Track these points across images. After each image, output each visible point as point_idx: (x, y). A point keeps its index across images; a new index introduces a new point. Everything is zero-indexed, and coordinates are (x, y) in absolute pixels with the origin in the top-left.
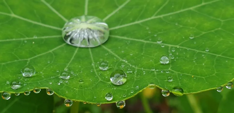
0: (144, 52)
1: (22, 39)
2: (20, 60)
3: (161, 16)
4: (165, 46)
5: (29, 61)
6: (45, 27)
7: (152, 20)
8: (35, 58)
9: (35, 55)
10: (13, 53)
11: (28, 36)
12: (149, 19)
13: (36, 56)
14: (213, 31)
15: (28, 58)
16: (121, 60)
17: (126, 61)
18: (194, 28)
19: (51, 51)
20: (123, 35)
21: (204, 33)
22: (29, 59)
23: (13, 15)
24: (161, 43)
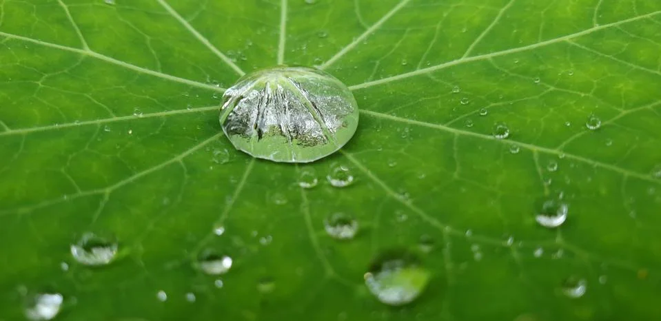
0: (458, 169)
1: (99, 121)
2: (80, 193)
3: (489, 56)
4: (521, 148)
5: (107, 198)
6: (169, 82)
7: (463, 65)
8: (128, 186)
9: (131, 175)
10: (63, 170)
11: (117, 113)
12: (456, 62)
13: (131, 179)
14: (649, 107)
15: (104, 186)
16: (391, 193)
17: (407, 199)
18: (590, 95)
19: (179, 158)
20: (385, 108)
21: (624, 112)
22: (108, 191)
23: (87, 51)
24: (507, 138)
